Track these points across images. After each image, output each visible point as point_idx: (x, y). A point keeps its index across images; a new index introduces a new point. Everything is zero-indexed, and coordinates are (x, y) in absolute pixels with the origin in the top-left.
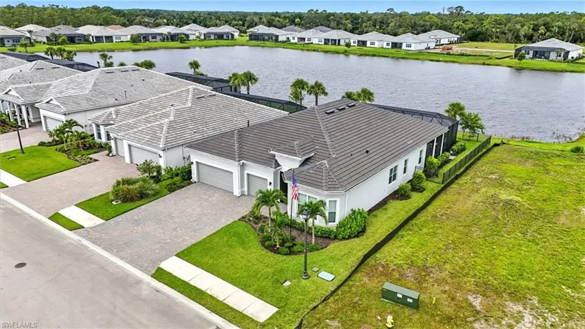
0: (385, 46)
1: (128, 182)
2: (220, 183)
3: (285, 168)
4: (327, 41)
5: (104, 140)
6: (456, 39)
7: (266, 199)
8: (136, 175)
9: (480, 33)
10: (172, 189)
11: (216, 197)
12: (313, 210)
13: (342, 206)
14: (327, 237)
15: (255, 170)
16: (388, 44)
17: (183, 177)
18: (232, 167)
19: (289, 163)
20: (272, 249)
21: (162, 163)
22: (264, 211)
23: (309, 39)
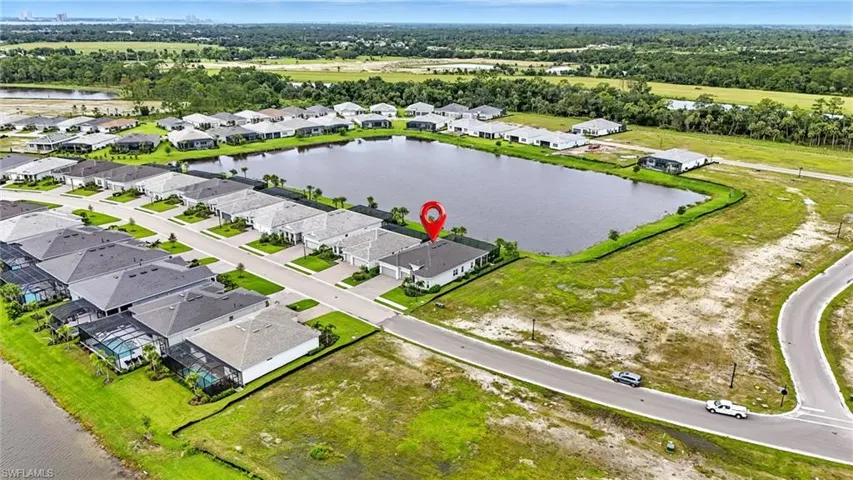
0: (535, 144)
1: (357, 273)
2: (391, 274)
3: (414, 269)
4: (481, 135)
5: (338, 253)
6: (617, 129)
7: (407, 280)
8: (360, 271)
9: (649, 118)
10: (373, 276)
11: (389, 279)
12: (420, 284)
13: (431, 282)
14: (425, 292)
15: (404, 270)
16: (538, 142)
17: (376, 272)
18: (396, 268)
19: (416, 268)
20: (408, 295)
21: (368, 266)
22: (406, 284)
23: (466, 130)
